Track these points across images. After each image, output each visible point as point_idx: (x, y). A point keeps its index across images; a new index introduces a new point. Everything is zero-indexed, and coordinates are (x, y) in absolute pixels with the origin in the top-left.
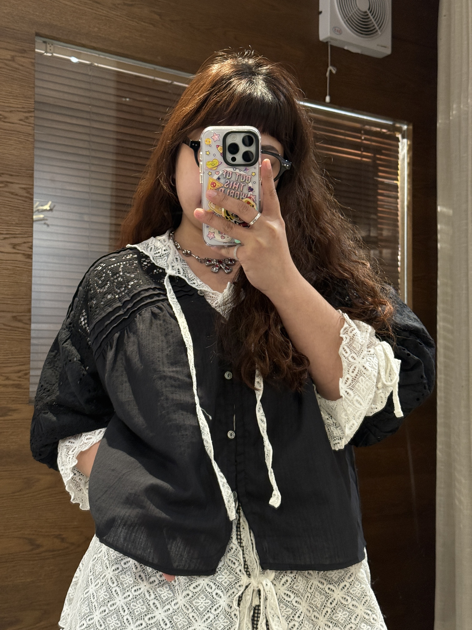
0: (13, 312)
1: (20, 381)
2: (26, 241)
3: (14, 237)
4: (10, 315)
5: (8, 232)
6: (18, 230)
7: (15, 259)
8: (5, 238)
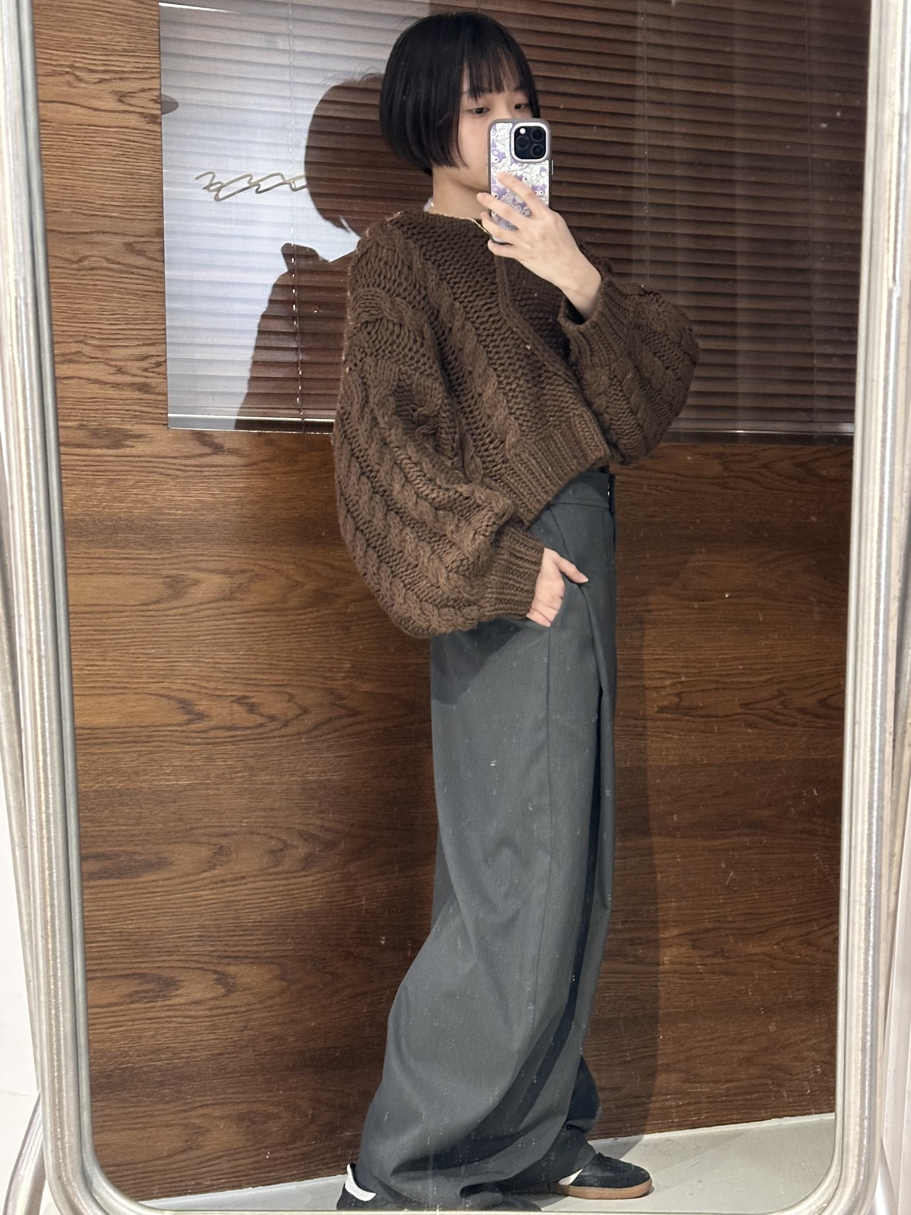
0: (124, 234)
1: (146, 377)
2: (146, 87)
3: (120, 79)
4: (118, 240)
5: (108, 68)
6: (127, 64)
7: (126, 124)
8: (101, 81)
